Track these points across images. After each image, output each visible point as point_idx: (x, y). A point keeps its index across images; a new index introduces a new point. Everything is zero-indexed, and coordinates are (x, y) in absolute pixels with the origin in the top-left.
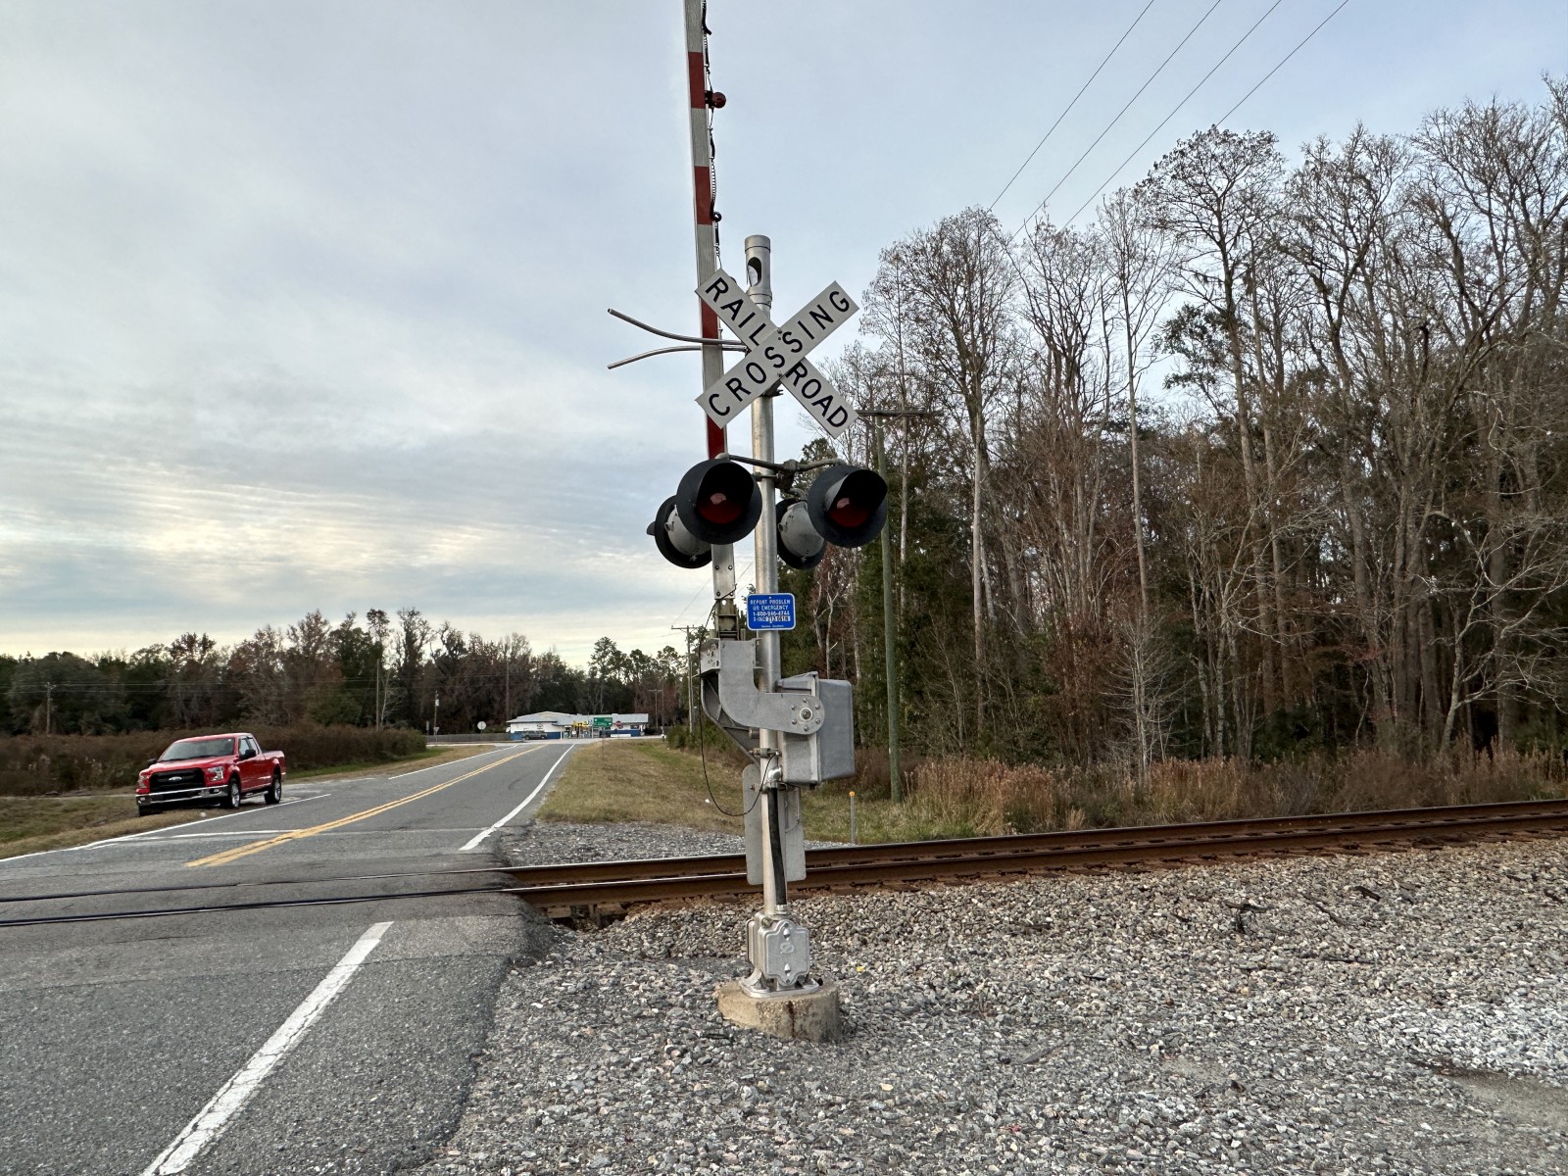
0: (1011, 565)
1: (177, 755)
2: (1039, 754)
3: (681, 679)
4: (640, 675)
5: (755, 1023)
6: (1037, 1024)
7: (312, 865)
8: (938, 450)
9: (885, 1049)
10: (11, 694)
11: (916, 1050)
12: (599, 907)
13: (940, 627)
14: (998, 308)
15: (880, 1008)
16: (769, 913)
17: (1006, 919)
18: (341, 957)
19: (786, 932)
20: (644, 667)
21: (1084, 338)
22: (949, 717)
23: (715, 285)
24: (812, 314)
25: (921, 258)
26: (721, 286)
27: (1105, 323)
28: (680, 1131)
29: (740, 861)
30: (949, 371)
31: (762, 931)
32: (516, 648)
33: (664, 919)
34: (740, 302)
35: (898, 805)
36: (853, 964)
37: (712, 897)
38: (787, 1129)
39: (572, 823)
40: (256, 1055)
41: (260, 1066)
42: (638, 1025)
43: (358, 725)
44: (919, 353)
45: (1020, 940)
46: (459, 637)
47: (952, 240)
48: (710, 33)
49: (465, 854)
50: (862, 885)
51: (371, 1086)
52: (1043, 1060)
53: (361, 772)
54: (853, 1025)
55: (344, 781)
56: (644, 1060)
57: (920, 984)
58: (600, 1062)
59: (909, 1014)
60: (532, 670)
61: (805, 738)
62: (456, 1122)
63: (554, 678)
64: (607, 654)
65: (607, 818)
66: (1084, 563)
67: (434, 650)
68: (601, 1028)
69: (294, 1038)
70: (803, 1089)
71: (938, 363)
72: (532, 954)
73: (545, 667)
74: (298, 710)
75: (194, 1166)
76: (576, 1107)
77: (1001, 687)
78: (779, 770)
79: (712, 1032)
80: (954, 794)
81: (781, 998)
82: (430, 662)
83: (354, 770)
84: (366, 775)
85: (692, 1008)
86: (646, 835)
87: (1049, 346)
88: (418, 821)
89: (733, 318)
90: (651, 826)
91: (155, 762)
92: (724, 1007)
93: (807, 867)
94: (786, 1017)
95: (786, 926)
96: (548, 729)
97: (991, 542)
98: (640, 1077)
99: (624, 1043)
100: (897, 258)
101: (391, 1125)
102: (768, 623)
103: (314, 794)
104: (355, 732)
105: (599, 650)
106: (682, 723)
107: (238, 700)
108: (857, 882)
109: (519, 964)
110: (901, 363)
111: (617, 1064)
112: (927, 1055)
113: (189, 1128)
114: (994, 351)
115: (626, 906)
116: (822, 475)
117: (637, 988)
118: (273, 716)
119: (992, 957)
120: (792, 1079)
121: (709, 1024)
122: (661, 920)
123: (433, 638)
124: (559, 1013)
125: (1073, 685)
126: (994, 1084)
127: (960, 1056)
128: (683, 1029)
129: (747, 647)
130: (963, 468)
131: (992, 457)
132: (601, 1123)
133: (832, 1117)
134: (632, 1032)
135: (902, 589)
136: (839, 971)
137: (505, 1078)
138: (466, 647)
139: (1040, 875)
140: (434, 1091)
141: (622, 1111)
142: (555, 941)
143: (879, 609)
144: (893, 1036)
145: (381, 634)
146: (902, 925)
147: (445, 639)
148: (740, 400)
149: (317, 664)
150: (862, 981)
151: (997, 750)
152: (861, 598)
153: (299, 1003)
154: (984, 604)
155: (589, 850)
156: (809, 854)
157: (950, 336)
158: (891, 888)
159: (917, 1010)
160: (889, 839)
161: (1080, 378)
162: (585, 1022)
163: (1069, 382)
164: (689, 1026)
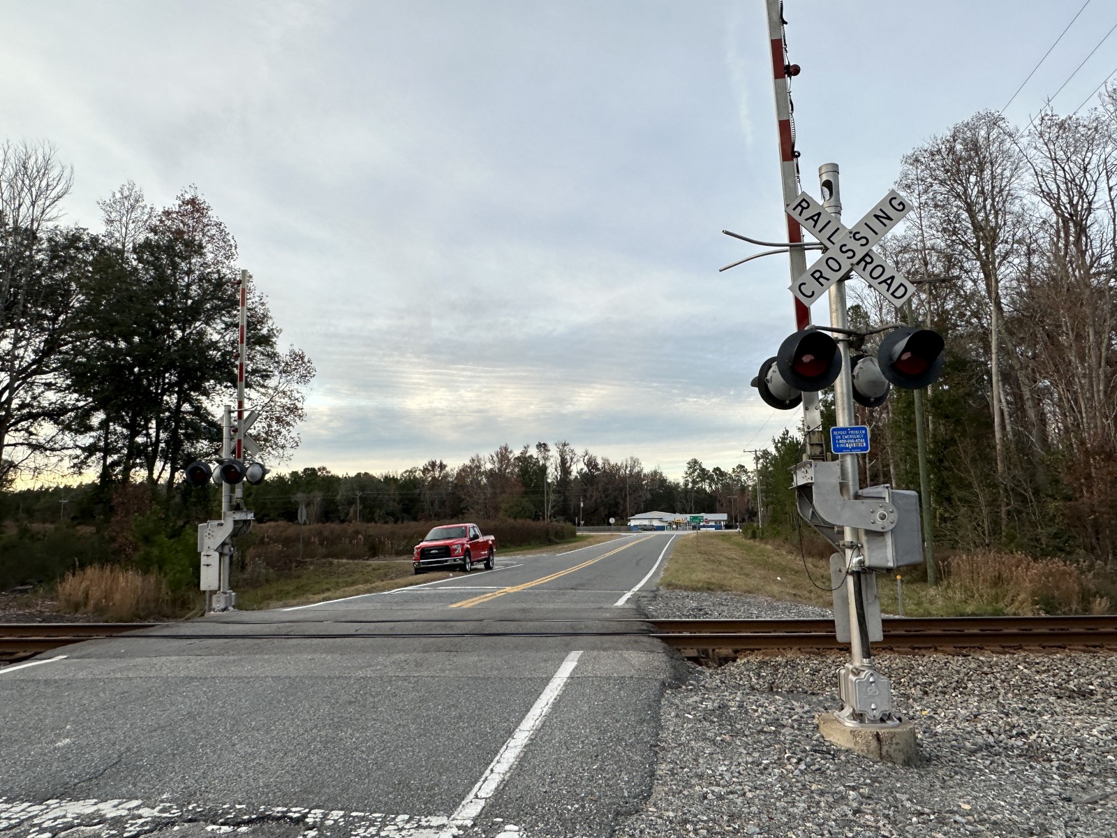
0: (1027, 395)
1: (434, 537)
2: (1061, 550)
3: (750, 488)
4: (719, 486)
5: (850, 745)
6: (1091, 773)
7: (524, 610)
8: (956, 307)
9: (958, 777)
10: (338, 497)
11: (984, 781)
12: (717, 651)
13: (965, 448)
14: (1007, 188)
15: (948, 745)
16: (857, 664)
17: (1051, 684)
18: (555, 672)
19: (871, 680)
20: (722, 480)
21: (1090, 203)
22: (976, 518)
23: (799, 204)
24: (876, 216)
25: (937, 157)
26: (804, 204)
27: (1110, 189)
28: (807, 817)
29: (831, 623)
30: (965, 244)
31: (852, 677)
32: (633, 467)
33: (766, 663)
34: (819, 214)
35: (934, 587)
36: (918, 708)
37: (799, 649)
38: (889, 827)
39: (685, 590)
40: (517, 730)
41: (521, 738)
42: (763, 738)
43: (534, 520)
44: (938, 231)
45: (1065, 702)
46: (595, 460)
47: (964, 140)
48: (786, 23)
49: (618, 608)
50: (920, 648)
51: (591, 758)
52: (1102, 802)
53: (538, 551)
54: (928, 756)
55: (529, 556)
56: (771, 763)
57: (979, 729)
58: (740, 760)
59: (973, 752)
60: (644, 483)
61: (881, 534)
62: (650, 789)
63: (659, 488)
64: (696, 470)
65: (709, 588)
66: (1099, 391)
67: (579, 469)
68: (736, 736)
69: (537, 722)
70: (895, 799)
71: (954, 238)
72: (677, 681)
73: (653, 480)
74: (497, 509)
75: (496, 795)
76: (729, 790)
77: (1022, 495)
78: (862, 558)
79: (817, 748)
80: (984, 580)
81: (869, 729)
82: (576, 477)
83: (533, 549)
84: (542, 552)
85: (799, 729)
86: (738, 601)
87: (1057, 213)
88: (581, 585)
89: (814, 227)
90: (741, 595)
91: (422, 541)
92: (824, 730)
93: (884, 631)
94: (874, 744)
95: (872, 675)
96: (656, 523)
97: (1006, 377)
98: (770, 774)
99: (755, 749)
100: (917, 160)
101: (608, 785)
102: (848, 448)
103: (513, 564)
104: (530, 523)
105: (690, 468)
106: (752, 521)
107: (460, 502)
108: (915, 646)
109: (670, 687)
110: (922, 241)
111: (752, 763)
112: (995, 785)
113: (488, 771)
114: (1005, 224)
115: (736, 651)
116: (888, 336)
117: (756, 711)
118: (481, 513)
119: (1040, 714)
120: (886, 791)
121: (815, 742)
122: (763, 664)
123: (578, 461)
124: (705, 723)
125: (1092, 493)
126: (1060, 816)
127: (1024, 790)
128: (796, 743)
129: (835, 466)
130: (980, 319)
131: (1006, 308)
132: (748, 803)
133: (924, 823)
134: (758, 742)
135: (930, 418)
136: (908, 713)
137: (676, 763)
138: (600, 467)
139: (1079, 650)
140: (632, 766)
141: (762, 797)
142: (690, 673)
143: (912, 434)
144: (962, 767)
145: (546, 459)
146: (957, 682)
147: (586, 461)
148: (822, 285)
149: (507, 479)
150: (929, 722)
151: (1020, 547)
152: (895, 425)
153: (536, 700)
154: (1003, 427)
155: (700, 610)
156: (884, 622)
157: (965, 215)
158: (944, 652)
159: (980, 749)
160: (930, 614)
161: (1087, 237)
162: (724, 732)
163: (1078, 240)
164: (800, 742)
